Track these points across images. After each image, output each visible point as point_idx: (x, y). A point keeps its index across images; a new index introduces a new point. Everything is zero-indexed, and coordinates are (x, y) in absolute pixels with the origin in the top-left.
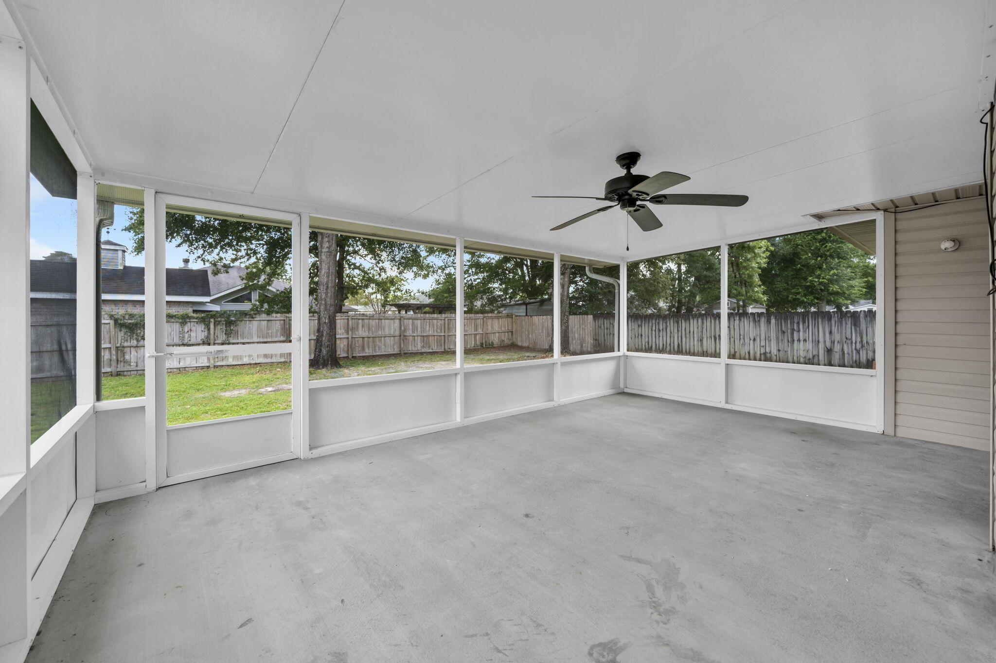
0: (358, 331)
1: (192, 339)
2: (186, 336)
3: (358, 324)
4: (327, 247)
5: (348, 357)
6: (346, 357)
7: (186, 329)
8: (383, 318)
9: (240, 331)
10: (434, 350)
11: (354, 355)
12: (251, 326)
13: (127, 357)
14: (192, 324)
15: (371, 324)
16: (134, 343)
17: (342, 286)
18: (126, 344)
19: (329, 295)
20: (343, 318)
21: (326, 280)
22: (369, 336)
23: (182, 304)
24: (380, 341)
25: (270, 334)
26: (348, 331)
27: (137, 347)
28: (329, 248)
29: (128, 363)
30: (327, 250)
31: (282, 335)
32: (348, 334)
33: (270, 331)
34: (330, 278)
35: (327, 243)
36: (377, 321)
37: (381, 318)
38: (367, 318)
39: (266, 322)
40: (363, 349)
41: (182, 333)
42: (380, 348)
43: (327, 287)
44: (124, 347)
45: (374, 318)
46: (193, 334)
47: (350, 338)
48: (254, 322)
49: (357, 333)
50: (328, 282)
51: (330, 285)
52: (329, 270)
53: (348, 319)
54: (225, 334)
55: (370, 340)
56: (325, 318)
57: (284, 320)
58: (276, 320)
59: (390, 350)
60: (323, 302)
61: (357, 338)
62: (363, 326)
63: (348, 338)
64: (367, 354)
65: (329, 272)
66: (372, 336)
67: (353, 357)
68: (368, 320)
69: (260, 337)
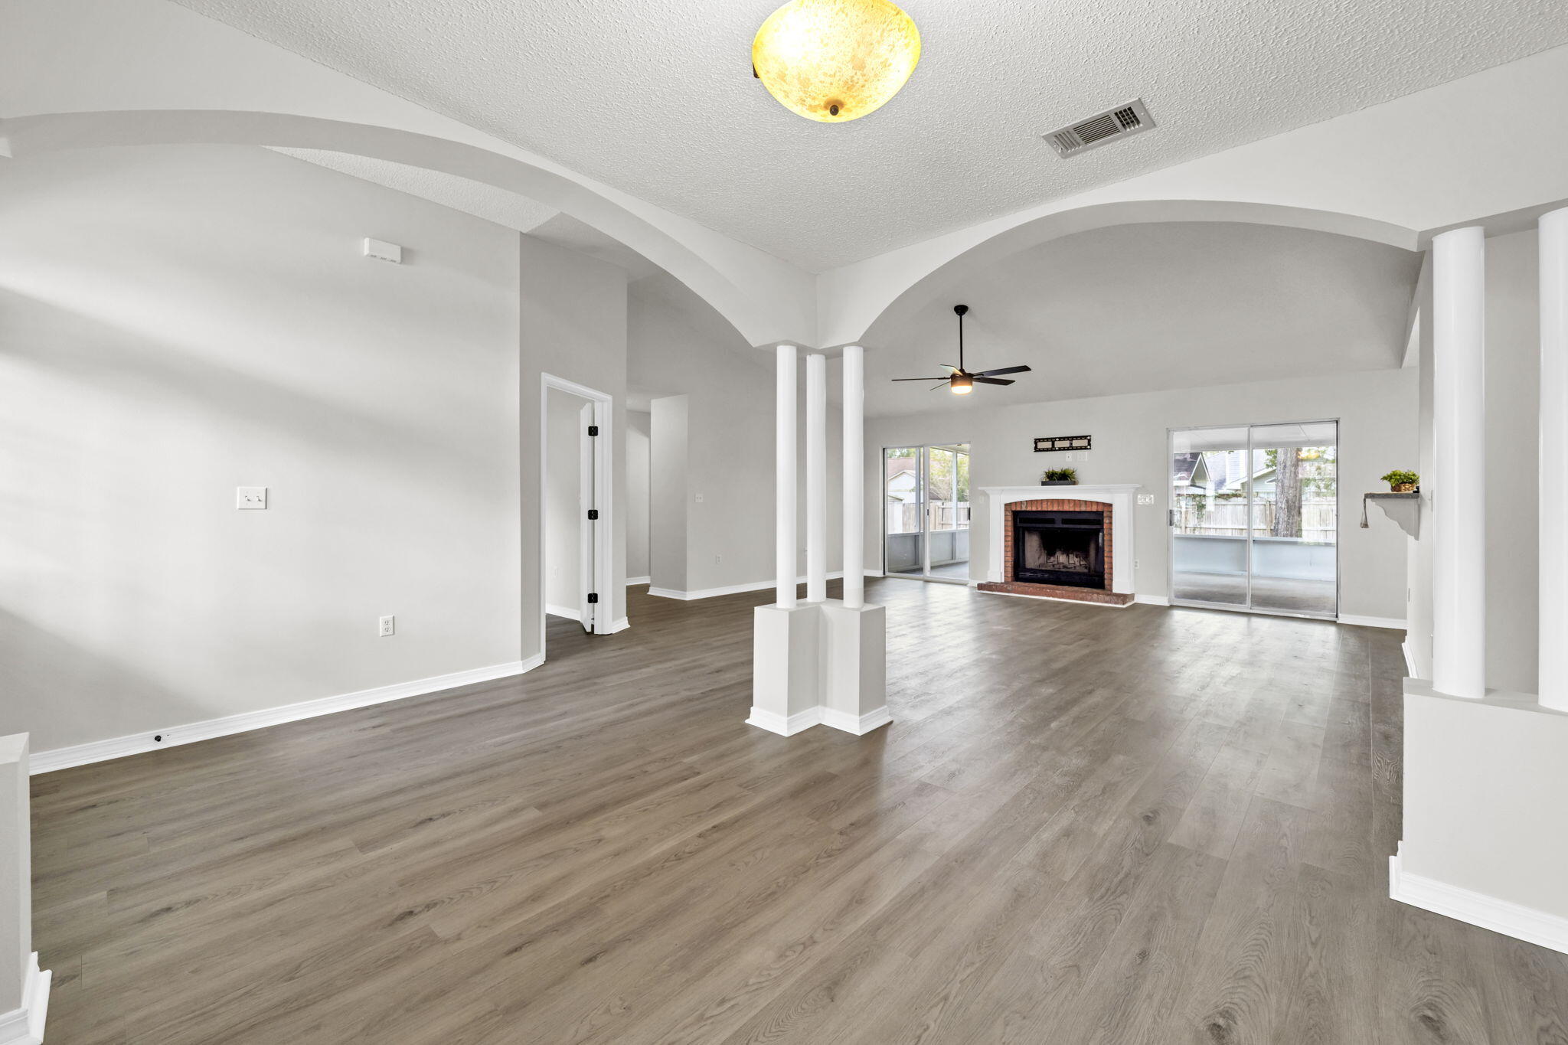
9: (1213, 516)
12: (1225, 511)
19: (1288, 475)
31: (1263, 521)
43: (1285, 466)
51: (1288, 463)
69: (1235, 523)
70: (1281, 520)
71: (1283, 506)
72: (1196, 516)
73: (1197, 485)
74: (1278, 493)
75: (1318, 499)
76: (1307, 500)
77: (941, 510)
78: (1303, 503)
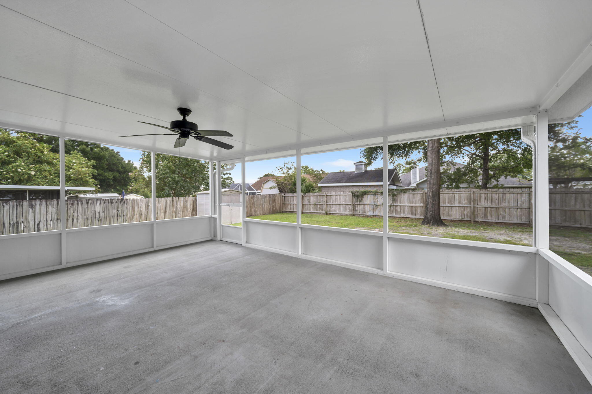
0: (480, 201)
1: (378, 202)
2: (376, 201)
3: (480, 197)
4: (431, 147)
5: (471, 221)
6: (469, 221)
7: (376, 198)
8: (507, 192)
9: (399, 199)
10: (583, 226)
11: (477, 220)
12: (404, 197)
13: (356, 209)
14: (378, 195)
15: (494, 197)
16: (358, 203)
17: (486, 168)
18: (356, 203)
19: (433, 177)
20: (466, 192)
21: (430, 168)
22: (491, 207)
23: (379, 186)
24: (505, 211)
25: (415, 202)
26: (471, 202)
27: (359, 205)
28: (432, 147)
29: (357, 211)
30: (431, 149)
31: (422, 202)
32: (471, 204)
33: (415, 200)
34: (433, 167)
35: (431, 144)
36: (501, 195)
37: (505, 192)
38: (489, 192)
39: (412, 195)
40: (486, 216)
41: (374, 199)
42: (504, 217)
43: (431, 173)
44: (355, 204)
45: (497, 192)
46: (379, 200)
47: (472, 207)
48: (406, 195)
49: (479, 204)
50: (431, 169)
51: (433, 171)
52: (432, 162)
53: (471, 193)
54: (392, 201)
55: (493, 210)
56: (430, 193)
57: (423, 194)
58: (418, 194)
59: (515, 220)
60: (429, 183)
61: (480, 207)
62: (485, 199)
63: (471, 207)
64: (490, 221)
65: (432, 163)
66: (494, 207)
67: (475, 221)
68: (490, 194)
69: (409, 203)
70: (429, 202)
71: (430, 195)
72: (391, 200)
73: (396, 184)
74: (428, 188)
75: (447, 190)
76: (442, 191)
77: (283, 197)
78: (441, 193)
